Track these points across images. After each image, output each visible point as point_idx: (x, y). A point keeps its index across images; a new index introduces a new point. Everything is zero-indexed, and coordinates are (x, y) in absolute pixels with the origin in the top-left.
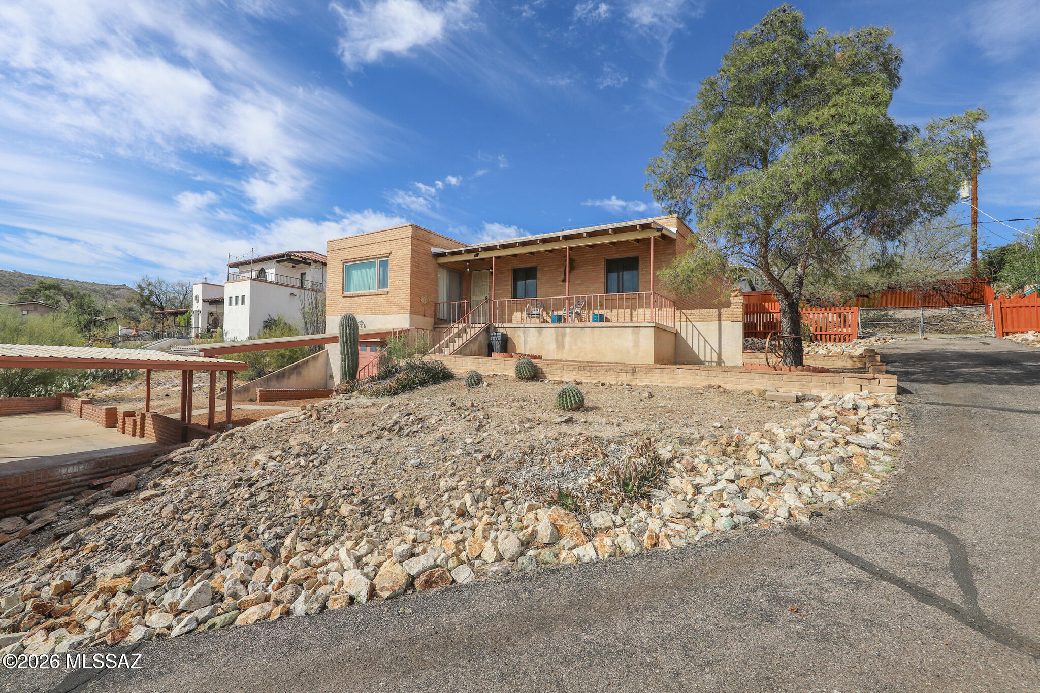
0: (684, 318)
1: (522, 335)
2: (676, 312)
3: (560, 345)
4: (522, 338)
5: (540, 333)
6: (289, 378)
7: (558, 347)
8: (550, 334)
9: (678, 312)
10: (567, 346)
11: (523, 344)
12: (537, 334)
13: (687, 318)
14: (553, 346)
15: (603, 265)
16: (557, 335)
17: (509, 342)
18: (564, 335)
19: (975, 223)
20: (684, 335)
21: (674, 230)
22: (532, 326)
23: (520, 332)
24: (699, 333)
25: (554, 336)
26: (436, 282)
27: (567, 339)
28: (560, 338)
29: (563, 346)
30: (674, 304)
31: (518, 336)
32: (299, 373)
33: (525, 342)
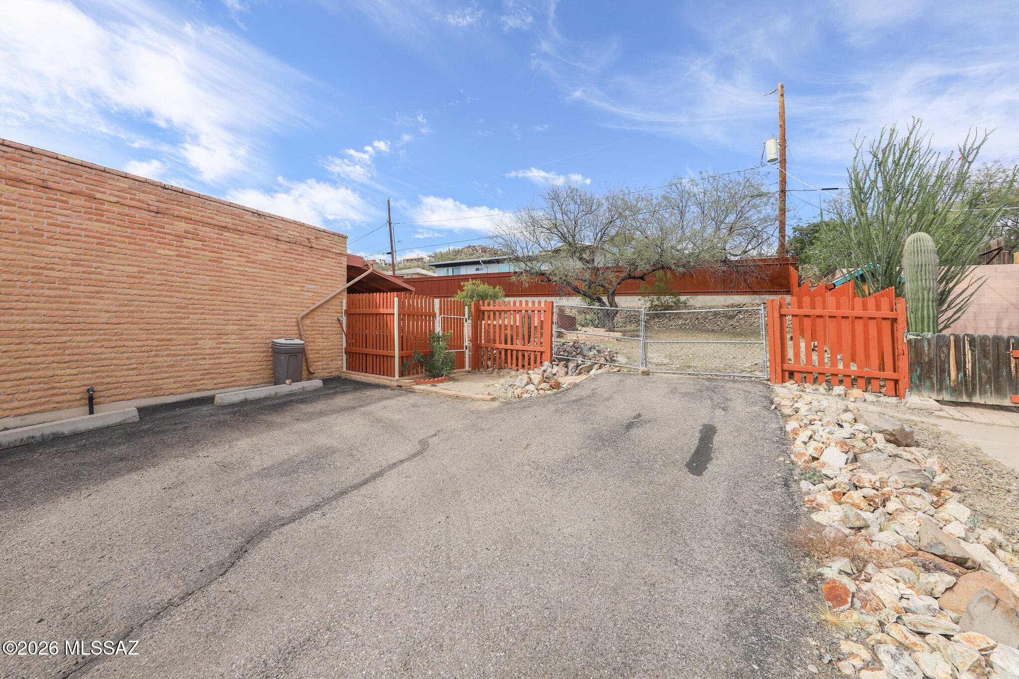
19: (783, 191)
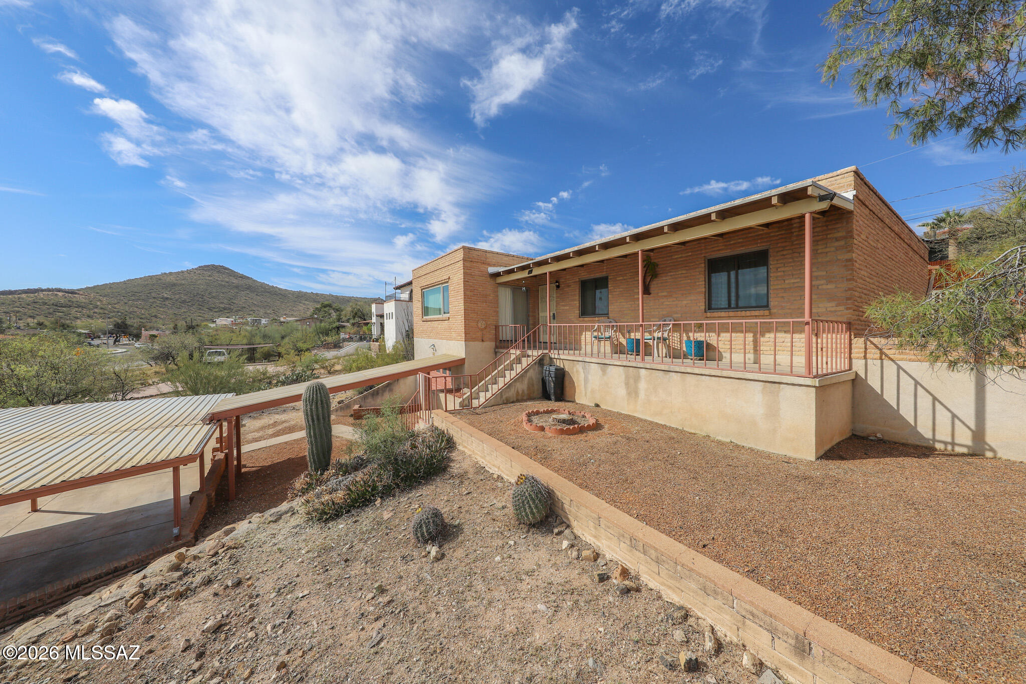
0: (873, 353)
1: (581, 370)
2: (854, 341)
3: (633, 392)
4: (582, 375)
5: (604, 372)
6: (383, 395)
7: (629, 394)
8: (616, 375)
9: (858, 343)
10: (642, 395)
11: (583, 383)
12: (600, 372)
13: (882, 353)
14: (622, 392)
15: (702, 267)
16: (627, 378)
17: (566, 379)
18: (637, 379)
20: (874, 382)
21: (850, 194)
22: (593, 360)
23: (579, 367)
24: (917, 383)
25: (624, 377)
26: (496, 302)
27: (642, 385)
28: (632, 381)
29: (636, 393)
30: (850, 326)
31: (577, 371)
32: (391, 390)
33: (586, 380)
